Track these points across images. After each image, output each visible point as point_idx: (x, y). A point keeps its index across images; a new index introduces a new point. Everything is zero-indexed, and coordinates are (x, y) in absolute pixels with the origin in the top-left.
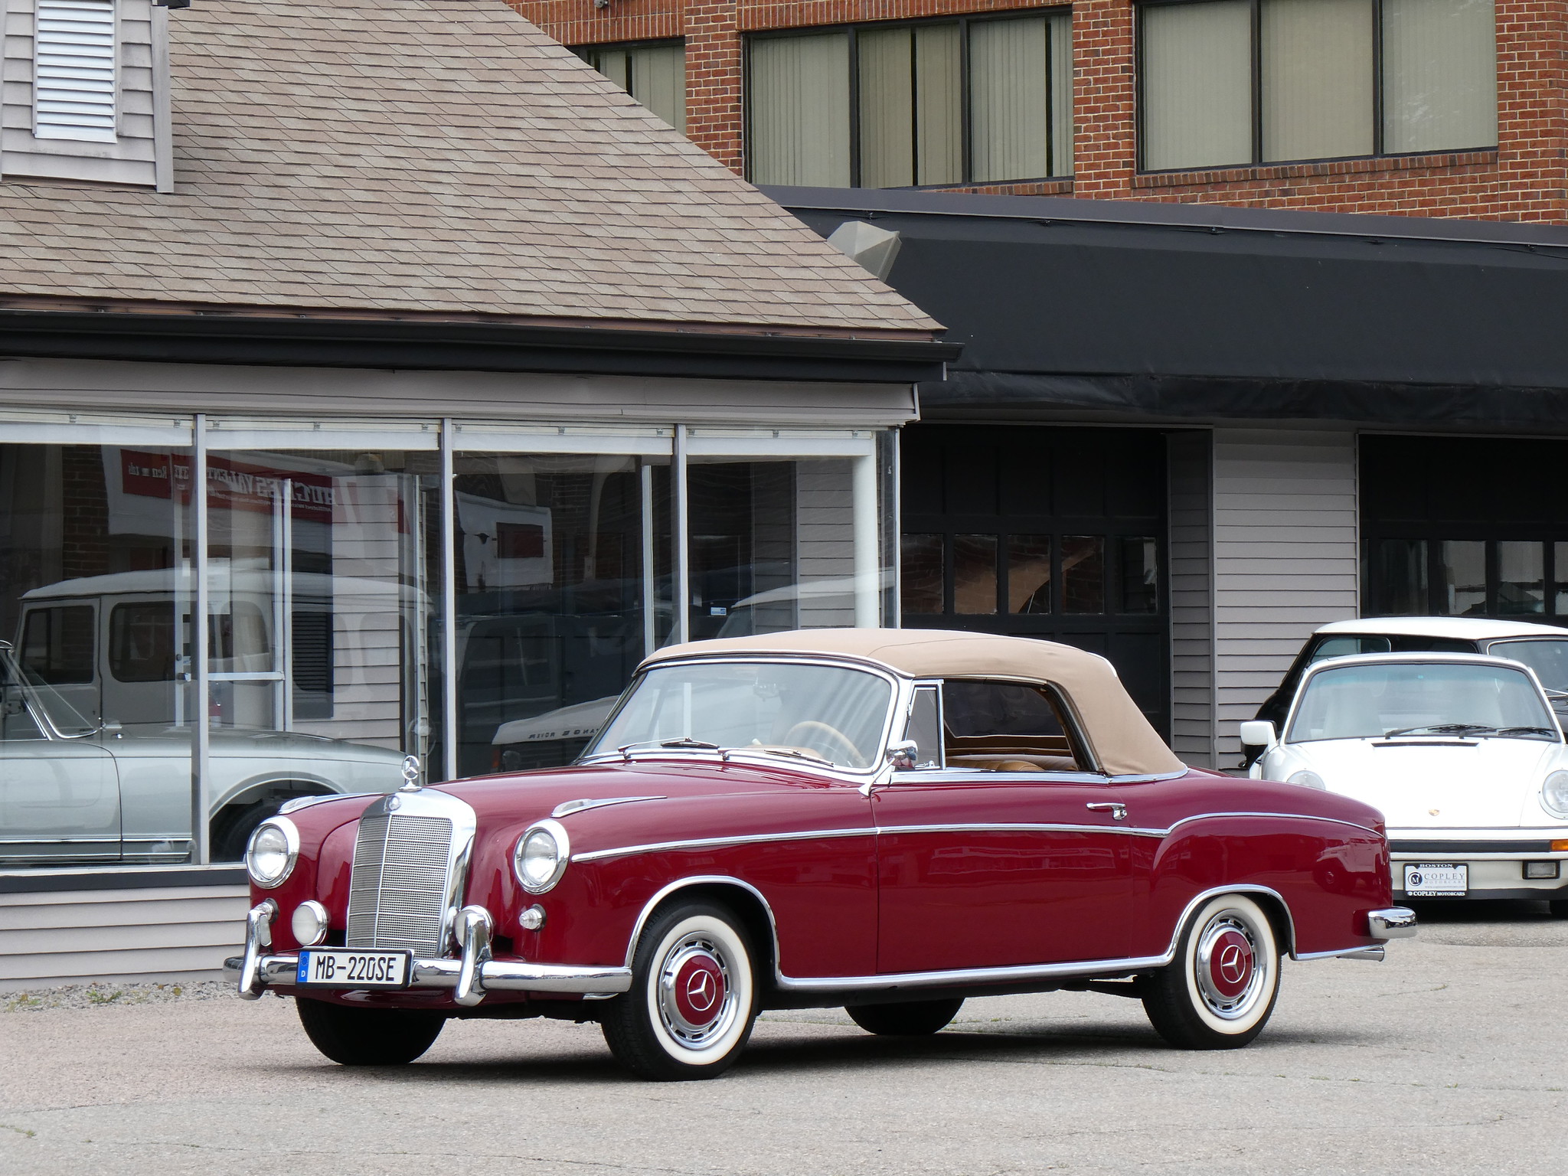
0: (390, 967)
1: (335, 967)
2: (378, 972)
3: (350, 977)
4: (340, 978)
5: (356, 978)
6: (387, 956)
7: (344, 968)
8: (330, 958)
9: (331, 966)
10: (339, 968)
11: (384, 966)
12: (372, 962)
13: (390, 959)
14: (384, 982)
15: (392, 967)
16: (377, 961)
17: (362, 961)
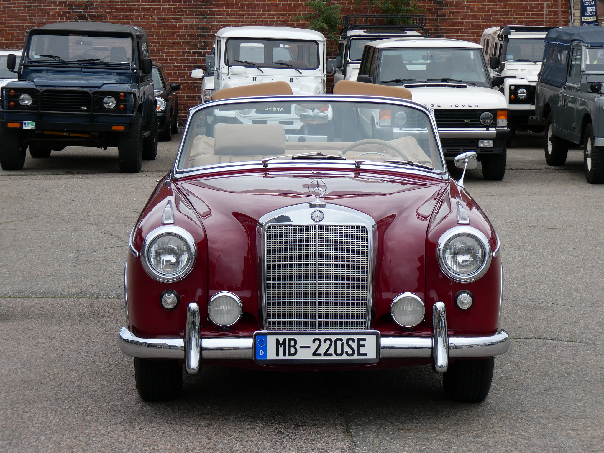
0: (359, 346)
1: (297, 346)
2: (346, 348)
3: (315, 354)
4: (304, 355)
5: (323, 355)
6: (356, 337)
7: (309, 347)
8: (290, 340)
9: (294, 346)
10: (301, 347)
11: (355, 345)
12: (339, 343)
13: (359, 340)
14: (355, 357)
15: (363, 346)
16: (344, 342)
17: (328, 342)
